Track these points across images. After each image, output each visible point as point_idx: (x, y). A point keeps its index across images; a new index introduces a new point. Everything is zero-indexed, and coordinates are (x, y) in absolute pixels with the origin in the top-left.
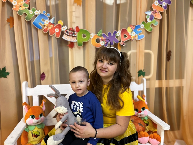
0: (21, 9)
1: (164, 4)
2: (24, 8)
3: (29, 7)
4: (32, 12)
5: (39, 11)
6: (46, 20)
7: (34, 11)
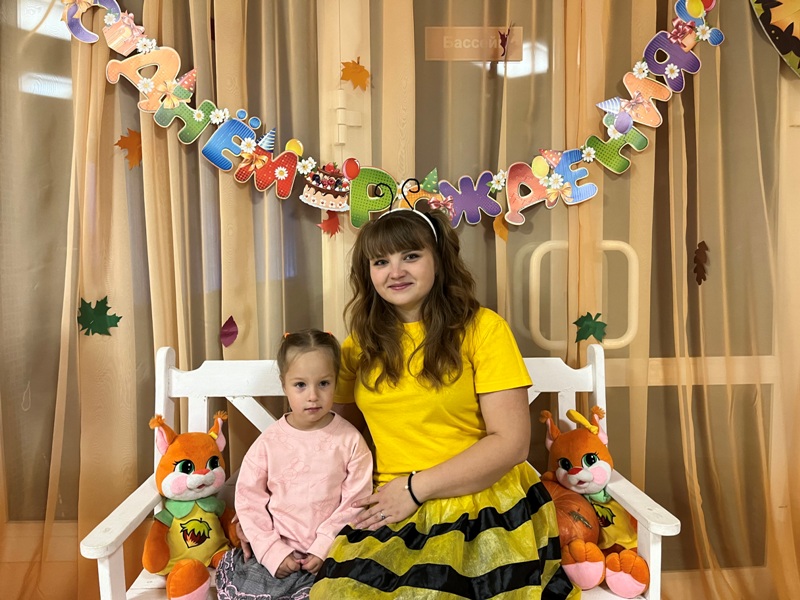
0: (167, 104)
1: (672, 71)
2: (177, 102)
4: (203, 115)
5: (226, 110)
6: (249, 140)
7: (208, 113)
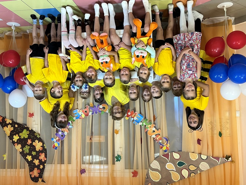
0: (150, 126)
1: (60, 133)
2: (148, 126)
3: (145, 127)
5: (139, 125)
6: (135, 119)
7: (143, 124)
